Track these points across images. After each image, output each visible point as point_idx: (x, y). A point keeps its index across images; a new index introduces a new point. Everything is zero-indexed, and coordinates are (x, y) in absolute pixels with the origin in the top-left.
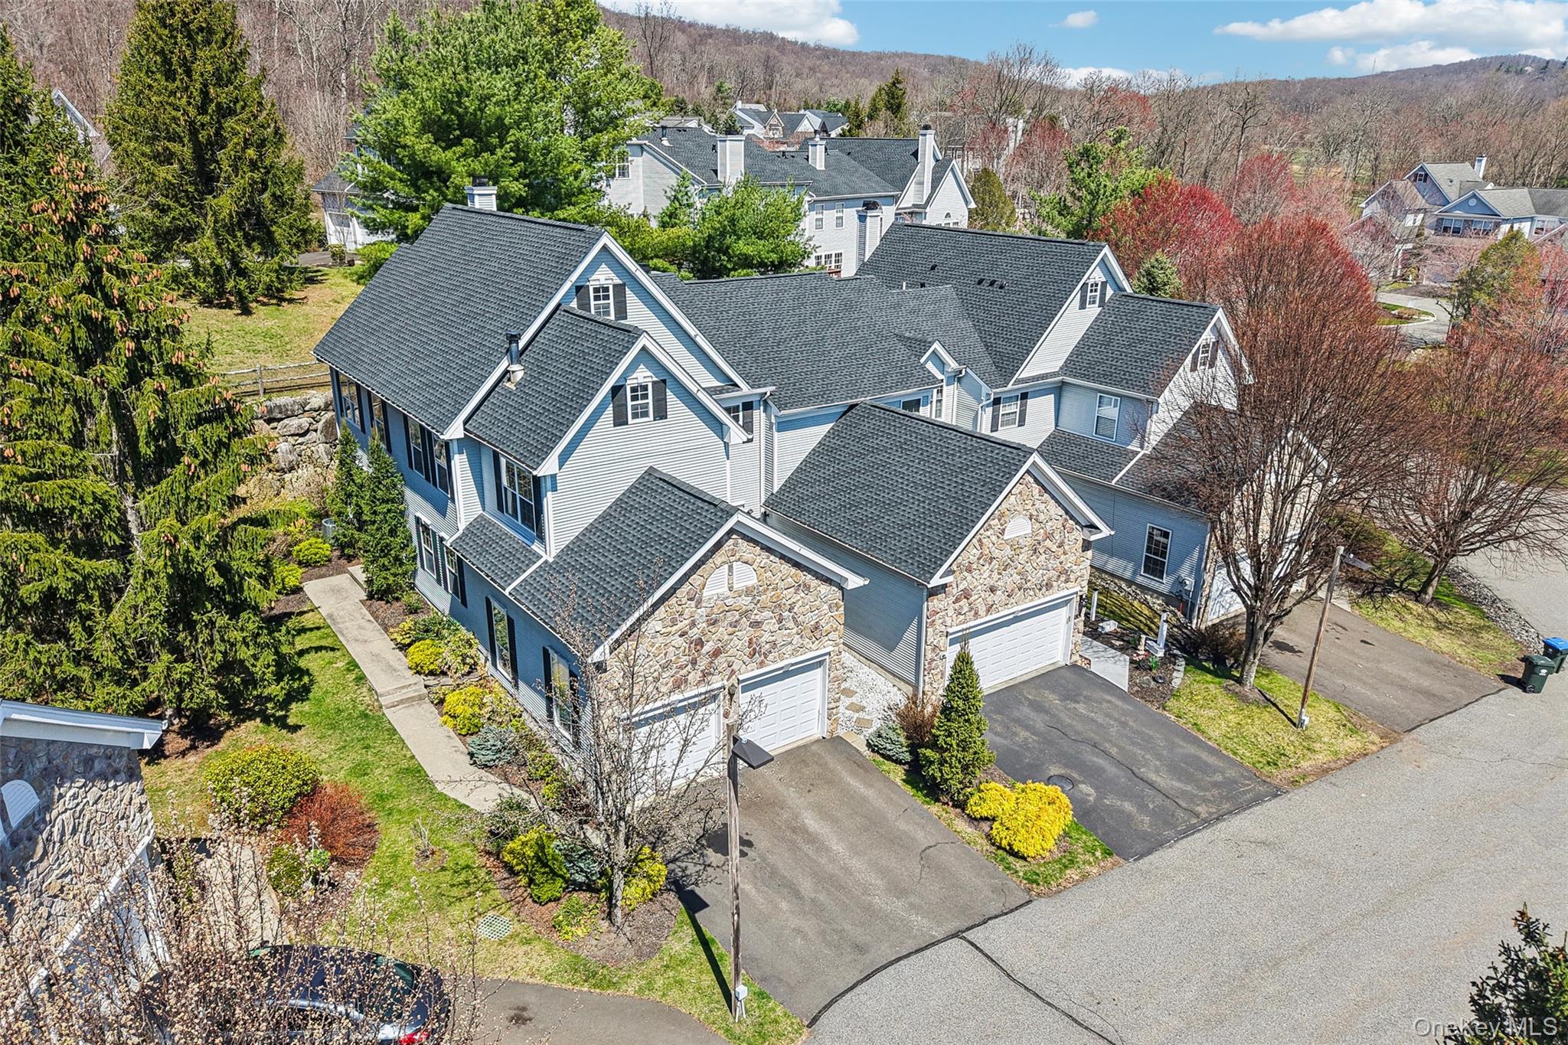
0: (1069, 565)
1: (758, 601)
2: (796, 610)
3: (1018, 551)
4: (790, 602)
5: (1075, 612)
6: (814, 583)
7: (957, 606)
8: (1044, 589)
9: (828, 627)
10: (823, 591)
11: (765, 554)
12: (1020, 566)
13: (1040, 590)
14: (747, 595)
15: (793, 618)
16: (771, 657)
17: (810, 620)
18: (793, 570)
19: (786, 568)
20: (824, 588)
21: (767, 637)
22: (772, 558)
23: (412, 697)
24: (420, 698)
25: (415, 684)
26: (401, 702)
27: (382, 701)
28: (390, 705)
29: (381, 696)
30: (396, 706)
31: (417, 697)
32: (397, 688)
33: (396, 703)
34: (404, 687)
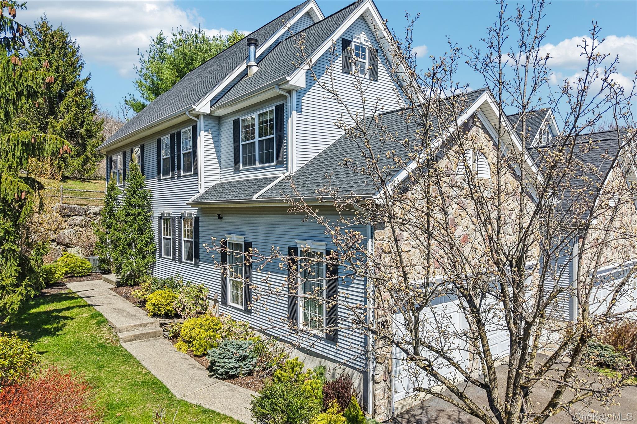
2: (513, 216)
11: (495, 153)
18: (511, 178)
23: (149, 333)
24: (155, 335)
25: (152, 323)
26: (138, 337)
27: (121, 335)
28: (128, 339)
29: (120, 331)
30: (133, 340)
31: (153, 333)
32: (135, 326)
33: (133, 338)
34: (141, 325)
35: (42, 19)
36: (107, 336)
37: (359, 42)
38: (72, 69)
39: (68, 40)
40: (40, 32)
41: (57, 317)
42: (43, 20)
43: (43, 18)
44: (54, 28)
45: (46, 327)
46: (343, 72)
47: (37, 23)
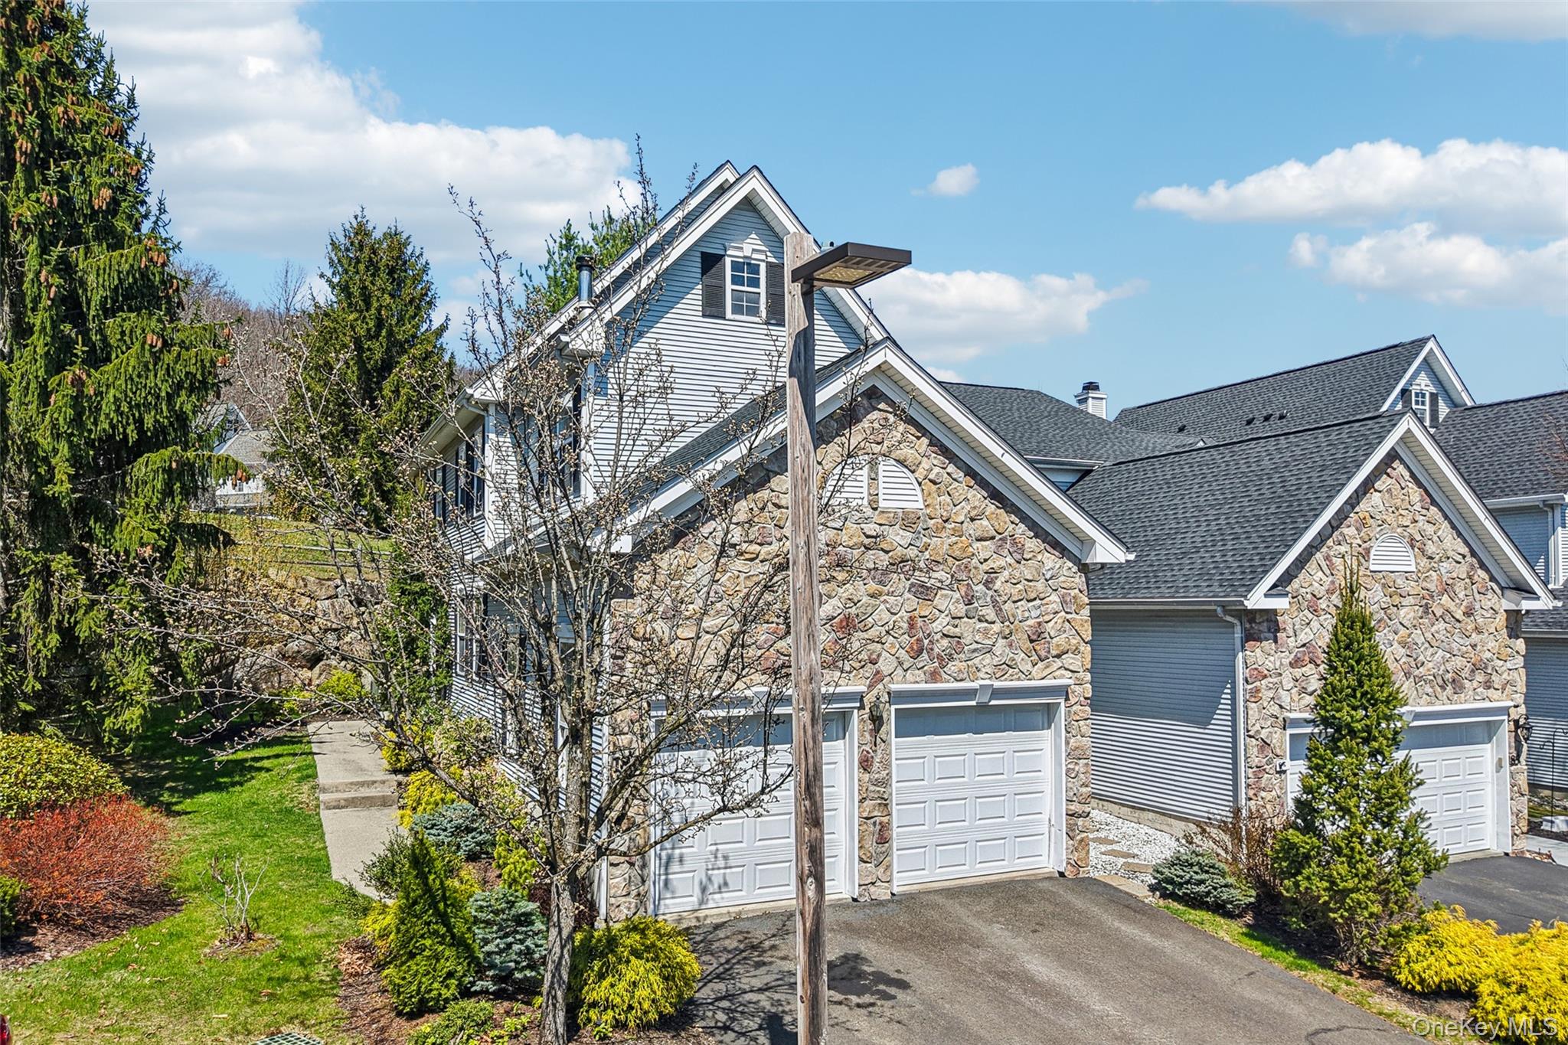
0: (1488, 655)
1: (927, 547)
2: (998, 585)
3: (1397, 600)
4: (985, 567)
5: (1507, 752)
6: (1032, 544)
7: (1298, 672)
8: (1449, 688)
9: (1060, 640)
10: (1049, 564)
11: (938, 459)
12: (1403, 631)
13: (1443, 688)
14: (906, 527)
15: (994, 601)
16: (952, 667)
17: (1027, 614)
18: (991, 508)
19: (977, 496)
20: (1051, 560)
21: (941, 624)
22: (951, 468)
23: (372, 797)
24: (384, 802)
25: (384, 782)
26: (352, 803)
27: (323, 797)
28: (334, 804)
29: (324, 790)
30: (343, 807)
31: (379, 797)
32: (352, 784)
33: (343, 803)
34: (363, 784)
35: (356, 217)
36: (304, 798)
37: (741, 254)
38: (411, 311)
39: (409, 253)
40: (352, 244)
41: (251, 768)
42: (359, 219)
43: (360, 214)
44: (377, 234)
45: (222, 780)
46: (704, 316)
47: (348, 226)
